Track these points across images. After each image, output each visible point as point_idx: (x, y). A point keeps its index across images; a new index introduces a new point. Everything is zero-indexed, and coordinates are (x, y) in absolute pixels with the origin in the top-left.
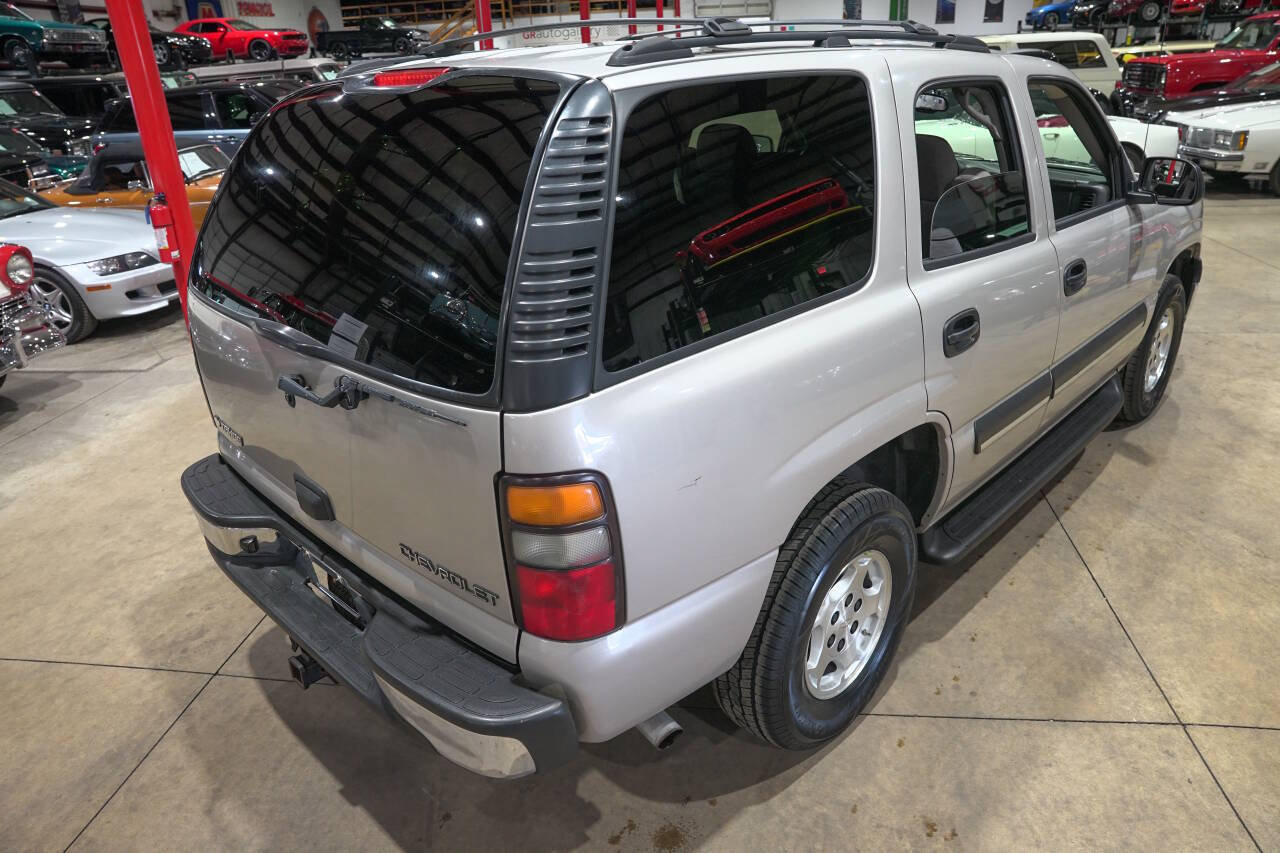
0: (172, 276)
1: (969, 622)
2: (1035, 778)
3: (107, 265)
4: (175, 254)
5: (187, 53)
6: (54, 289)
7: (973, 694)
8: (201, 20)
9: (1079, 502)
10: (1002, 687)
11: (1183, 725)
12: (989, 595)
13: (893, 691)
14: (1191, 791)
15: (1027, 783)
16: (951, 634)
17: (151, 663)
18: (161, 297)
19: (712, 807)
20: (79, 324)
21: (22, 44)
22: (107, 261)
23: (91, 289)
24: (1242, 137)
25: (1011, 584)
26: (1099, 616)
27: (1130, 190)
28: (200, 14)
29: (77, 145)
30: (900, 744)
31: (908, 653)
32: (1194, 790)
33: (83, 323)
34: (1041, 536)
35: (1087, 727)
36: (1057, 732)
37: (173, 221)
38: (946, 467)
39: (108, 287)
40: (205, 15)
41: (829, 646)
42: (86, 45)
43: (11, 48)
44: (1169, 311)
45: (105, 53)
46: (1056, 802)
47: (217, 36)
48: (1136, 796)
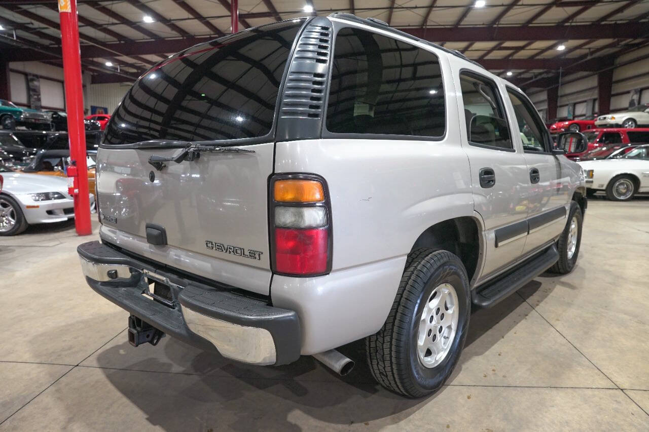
0: (72, 205)
1: (496, 348)
2: (546, 412)
3: (39, 197)
4: (76, 191)
5: (89, 127)
6: (9, 206)
7: (504, 376)
8: (97, 115)
9: (543, 302)
10: (519, 374)
11: (622, 390)
12: (505, 337)
13: (460, 375)
14: (635, 419)
15: (542, 414)
16: (487, 353)
17: (38, 360)
18: (64, 215)
19: (367, 426)
20: (18, 225)
21: (11, 117)
22: (39, 195)
23: (29, 207)
24: (591, 173)
25: (515, 333)
26: (564, 345)
27: (553, 149)
28: (97, 112)
29: (28, 159)
30: (469, 398)
31: (466, 360)
32: (636, 418)
33: (20, 226)
34: (527, 315)
35: (569, 390)
36: (554, 392)
37: (78, 174)
38: (483, 250)
39: (38, 207)
40: (99, 113)
41: (429, 336)
42: (41, 119)
43: (5, 120)
44: (574, 219)
45: (49, 124)
46: (560, 422)
47: (104, 122)
48: (604, 420)
